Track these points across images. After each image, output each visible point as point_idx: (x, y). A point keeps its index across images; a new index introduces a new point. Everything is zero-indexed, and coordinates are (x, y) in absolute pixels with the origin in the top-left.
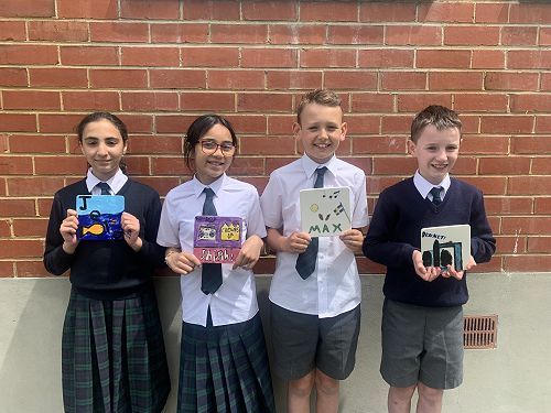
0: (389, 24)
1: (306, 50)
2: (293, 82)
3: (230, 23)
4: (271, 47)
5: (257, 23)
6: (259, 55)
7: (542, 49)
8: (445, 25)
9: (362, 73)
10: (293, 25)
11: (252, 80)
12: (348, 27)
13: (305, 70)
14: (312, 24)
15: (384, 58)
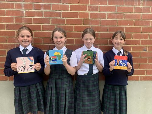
0: (53, 4)
1: (27, 11)
2: (23, 21)
3: (2, 2)
4: (15, 10)
5: (11, 2)
6: (12, 12)
7: (100, 12)
8: (70, 4)
9: (45, 18)
10: (22, 3)
11: (10, 20)
12: (40, 4)
13: (27, 17)
14: (29, 3)
15: (51, 14)
